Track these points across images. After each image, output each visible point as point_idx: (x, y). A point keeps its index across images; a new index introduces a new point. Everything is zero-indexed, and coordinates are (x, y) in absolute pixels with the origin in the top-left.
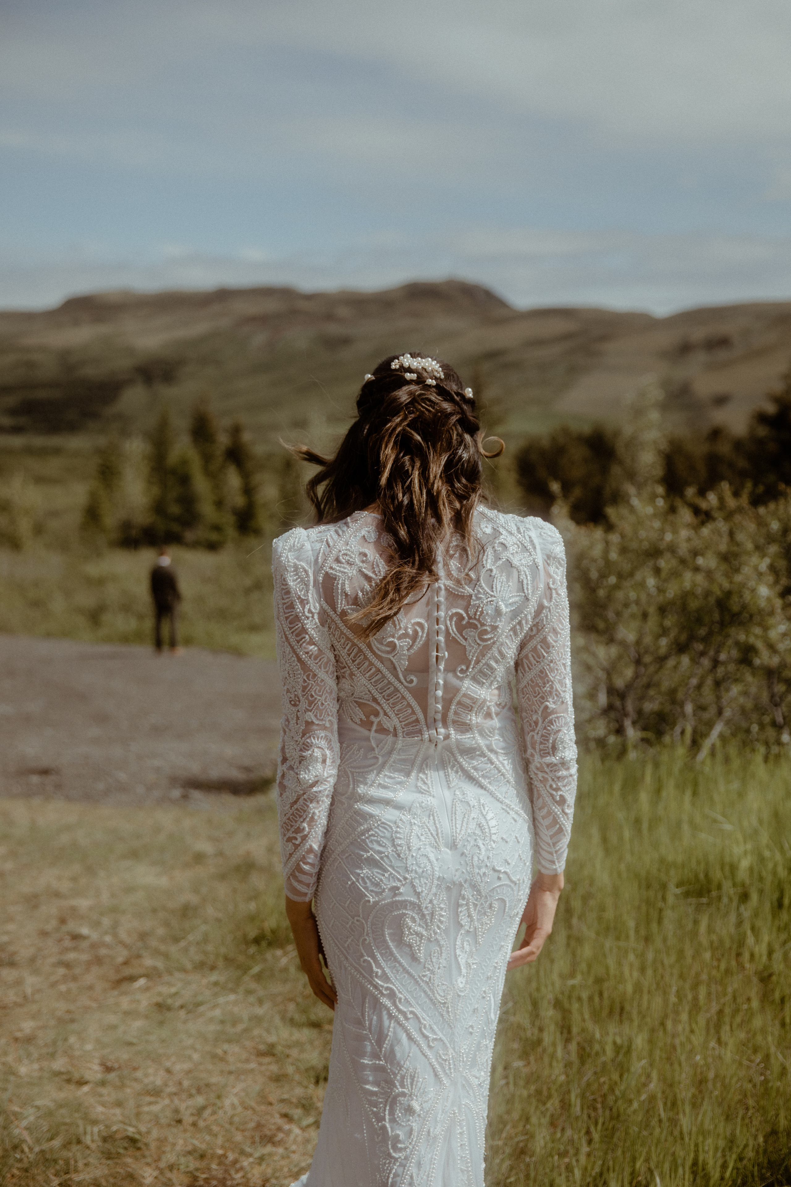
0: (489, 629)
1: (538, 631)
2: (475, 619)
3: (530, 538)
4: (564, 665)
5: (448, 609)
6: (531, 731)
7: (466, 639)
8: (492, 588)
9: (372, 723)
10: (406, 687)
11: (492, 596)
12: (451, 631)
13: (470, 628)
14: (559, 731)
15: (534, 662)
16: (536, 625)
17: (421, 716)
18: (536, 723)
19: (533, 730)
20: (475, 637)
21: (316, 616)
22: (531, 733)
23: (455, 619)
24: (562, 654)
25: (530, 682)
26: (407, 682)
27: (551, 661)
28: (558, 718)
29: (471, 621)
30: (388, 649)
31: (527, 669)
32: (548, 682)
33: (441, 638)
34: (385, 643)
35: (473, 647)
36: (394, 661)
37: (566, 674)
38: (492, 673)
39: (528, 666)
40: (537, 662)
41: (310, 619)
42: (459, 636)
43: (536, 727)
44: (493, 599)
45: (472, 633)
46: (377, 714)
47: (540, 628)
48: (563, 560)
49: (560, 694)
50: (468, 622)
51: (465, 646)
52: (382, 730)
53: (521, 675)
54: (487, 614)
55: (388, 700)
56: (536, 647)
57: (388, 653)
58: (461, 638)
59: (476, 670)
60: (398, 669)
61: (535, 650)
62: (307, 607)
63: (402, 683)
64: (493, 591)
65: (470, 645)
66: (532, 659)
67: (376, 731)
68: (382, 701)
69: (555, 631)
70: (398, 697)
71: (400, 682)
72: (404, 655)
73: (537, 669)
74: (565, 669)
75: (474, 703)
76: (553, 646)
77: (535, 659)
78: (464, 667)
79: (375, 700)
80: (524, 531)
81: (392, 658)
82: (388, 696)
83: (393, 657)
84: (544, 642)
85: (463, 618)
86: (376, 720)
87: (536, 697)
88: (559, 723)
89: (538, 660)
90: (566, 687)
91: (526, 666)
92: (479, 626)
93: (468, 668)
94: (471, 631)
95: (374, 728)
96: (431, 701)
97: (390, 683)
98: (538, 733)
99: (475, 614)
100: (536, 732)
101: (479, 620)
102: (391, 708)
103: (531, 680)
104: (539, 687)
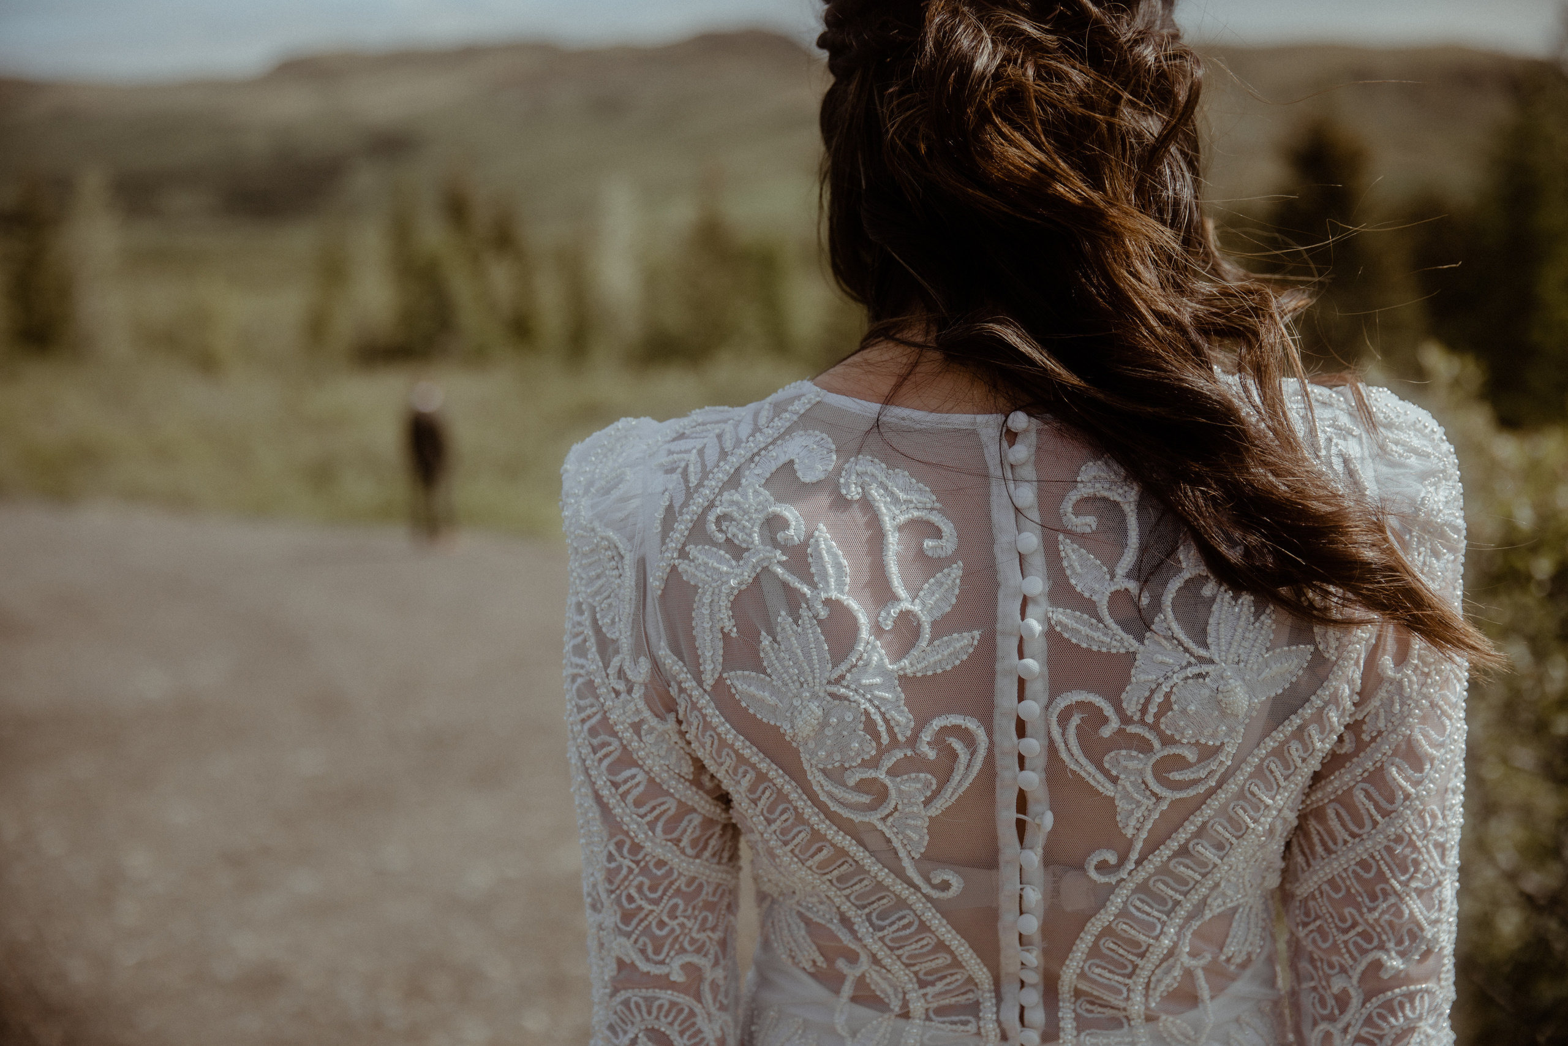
0: (1191, 756)
1: (1360, 746)
2: (1142, 722)
3: (1346, 462)
4: (1442, 848)
5: (1054, 692)
6: (1324, 1018)
7: (1114, 780)
8: (1204, 631)
9: (841, 978)
10: (928, 897)
11: (1202, 660)
12: (1064, 755)
13: (1129, 748)
14: (1412, 1030)
15: (1341, 834)
16: (1354, 727)
17: (982, 975)
18: (1343, 1002)
19: (1331, 1019)
20: (1141, 773)
21: (638, 693)
22: (1323, 1026)
23: (1076, 720)
24: (1434, 817)
25: (1326, 887)
26: (934, 887)
27: (1399, 839)
28: (1411, 997)
29: (1132, 729)
30: (866, 799)
31: (1319, 849)
32: (1386, 895)
33: (1033, 780)
34: (851, 782)
35: (1139, 804)
36: (888, 834)
37: (1443, 873)
38: (1204, 876)
39: (1322, 840)
40: (1353, 835)
41: (623, 696)
42: (1091, 768)
43: (1342, 1012)
44: (1205, 669)
45: (1132, 765)
46: (852, 958)
47: (1366, 738)
48: (1456, 529)
49: (1422, 929)
50: (1120, 732)
51: (1113, 799)
52: (865, 997)
53: (1300, 859)
54: (1184, 711)
55: (882, 929)
56: (1349, 791)
57: (872, 808)
58: (1100, 777)
59: (1150, 868)
60: (902, 853)
61: (1345, 800)
62: (615, 662)
63: (917, 888)
64: (1206, 646)
65: (1127, 796)
66: (1335, 824)
67: (854, 999)
68: (863, 929)
69: (1413, 757)
70: (910, 924)
71: (911, 884)
72: (916, 816)
73: (1351, 855)
74: (1443, 857)
75: (1142, 956)
76: (1407, 796)
77: (1344, 826)
78: (1112, 859)
79: (845, 921)
80: (1329, 440)
81: (880, 826)
82: (882, 916)
83: (884, 819)
84: (1377, 777)
85: (1105, 720)
86: (852, 974)
87: (1345, 931)
88: (1413, 1009)
89: (1356, 830)
90: (1440, 909)
91: (1316, 839)
92: (1157, 744)
93: (1123, 860)
94: (1132, 758)
95: (847, 990)
96: (1008, 940)
97: (880, 886)
98: (1345, 1030)
99: (1144, 711)
100: (1341, 1025)
101: (1154, 727)
102: (891, 949)
103: (1331, 882)
104: (1358, 907)
